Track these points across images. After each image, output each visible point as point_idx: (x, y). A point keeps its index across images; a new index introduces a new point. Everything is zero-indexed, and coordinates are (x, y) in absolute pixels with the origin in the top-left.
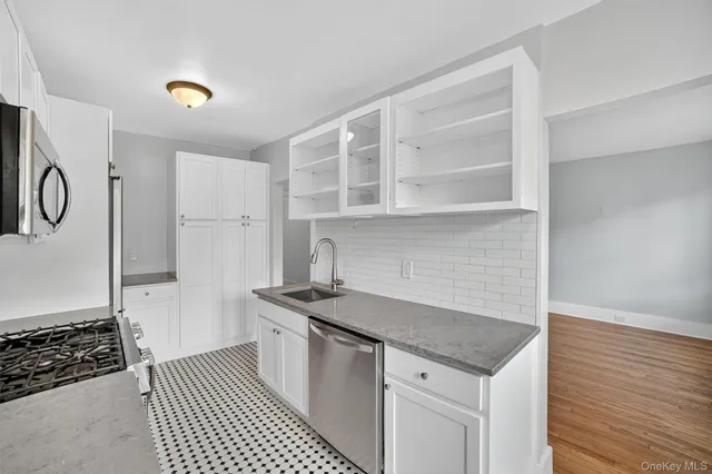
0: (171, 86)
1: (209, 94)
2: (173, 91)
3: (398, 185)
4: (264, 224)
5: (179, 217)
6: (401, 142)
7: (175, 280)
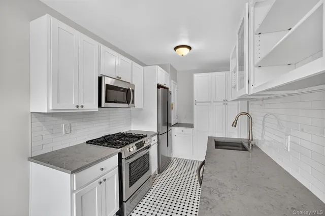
0: (176, 48)
1: (190, 48)
2: (177, 50)
4: (236, 104)
5: (194, 101)
6: (260, 33)
7: (193, 127)
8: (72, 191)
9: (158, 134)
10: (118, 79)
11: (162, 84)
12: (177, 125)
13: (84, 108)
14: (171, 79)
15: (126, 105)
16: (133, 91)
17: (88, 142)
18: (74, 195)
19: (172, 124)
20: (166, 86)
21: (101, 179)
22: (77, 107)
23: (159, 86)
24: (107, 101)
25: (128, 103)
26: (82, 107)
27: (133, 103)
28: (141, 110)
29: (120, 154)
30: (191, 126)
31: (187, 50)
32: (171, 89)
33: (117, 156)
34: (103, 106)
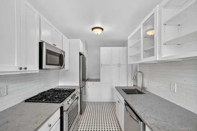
0: (93, 29)
1: (102, 29)
2: (94, 30)
3: (163, 46)
4: (125, 66)
5: (101, 64)
6: (165, 25)
7: (100, 81)
9: (80, 88)
10: (54, 46)
11: (82, 52)
13: (27, 70)
16: (64, 56)
17: (26, 101)
19: (86, 80)
22: (21, 69)
23: (80, 54)
24: (47, 64)
26: (26, 69)
27: (64, 65)
28: (67, 70)
29: (62, 108)
30: (98, 80)
31: (100, 31)
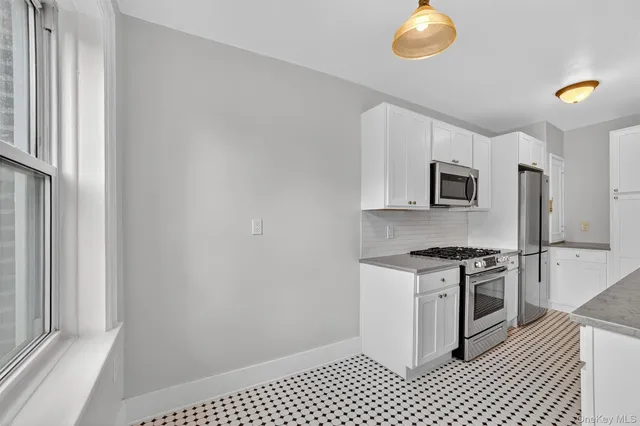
0: (558, 94)
1: (594, 84)
2: (562, 95)
5: (612, 191)
7: (610, 249)
8: (416, 295)
9: (520, 255)
10: (455, 164)
11: (528, 163)
12: (562, 243)
13: (417, 204)
14: (548, 151)
15: (465, 202)
16: (476, 179)
17: (412, 253)
18: (417, 299)
19: (550, 242)
20: (538, 167)
21: (442, 293)
22: (410, 203)
23: (522, 169)
24: (442, 197)
25: (468, 199)
26: (415, 203)
27: (476, 199)
28: (487, 211)
29: (462, 269)
32: (549, 172)
33: (457, 270)
34: (437, 202)
